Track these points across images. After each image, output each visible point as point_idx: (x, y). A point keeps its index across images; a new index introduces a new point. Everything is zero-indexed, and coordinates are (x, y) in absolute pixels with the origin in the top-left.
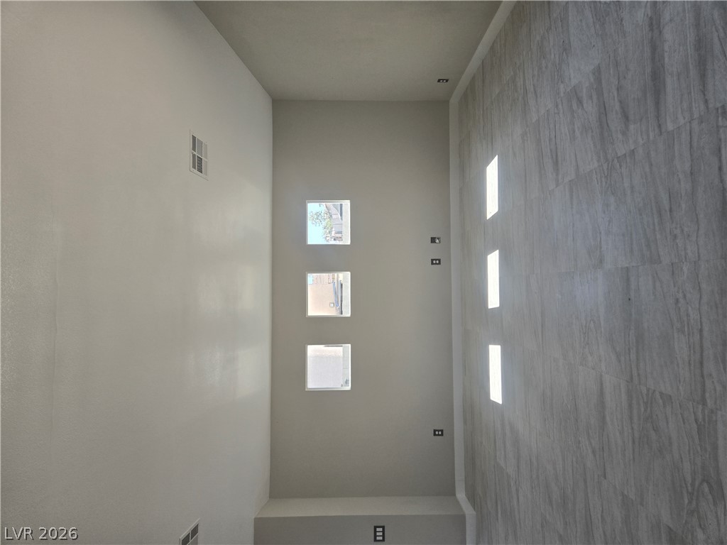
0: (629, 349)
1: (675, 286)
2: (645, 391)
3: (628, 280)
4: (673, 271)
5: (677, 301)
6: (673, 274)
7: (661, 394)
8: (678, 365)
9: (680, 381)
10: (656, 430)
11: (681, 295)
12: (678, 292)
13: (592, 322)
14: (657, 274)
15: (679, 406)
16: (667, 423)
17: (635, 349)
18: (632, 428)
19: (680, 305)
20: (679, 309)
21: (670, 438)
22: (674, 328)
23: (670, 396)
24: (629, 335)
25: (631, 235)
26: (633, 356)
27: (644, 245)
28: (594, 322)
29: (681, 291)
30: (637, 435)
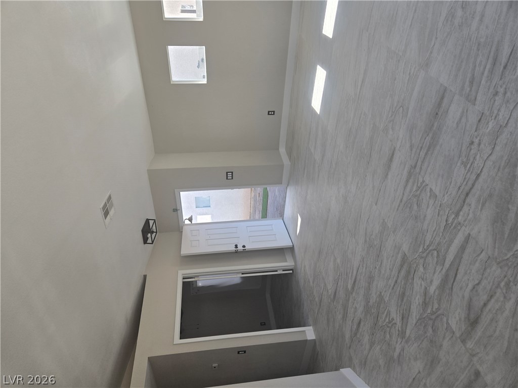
0: (421, 148)
1: (476, 131)
2: (421, 180)
3: (442, 98)
4: (480, 119)
5: (472, 143)
6: (479, 121)
7: (431, 190)
8: (451, 183)
9: (447, 193)
10: (419, 205)
11: (476, 141)
12: (476, 137)
13: (401, 108)
14: (467, 111)
15: (439, 205)
16: (428, 208)
17: (425, 151)
18: (403, 194)
19: (473, 147)
20: (471, 149)
21: (425, 216)
22: (460, 159)
23: (437, 196)
24: (425, 138)
25: (462, 62)
26: (422, 154)
27: (468, 79)
28: (403, 110)
29: (479, 138)
30: (405, 199)
